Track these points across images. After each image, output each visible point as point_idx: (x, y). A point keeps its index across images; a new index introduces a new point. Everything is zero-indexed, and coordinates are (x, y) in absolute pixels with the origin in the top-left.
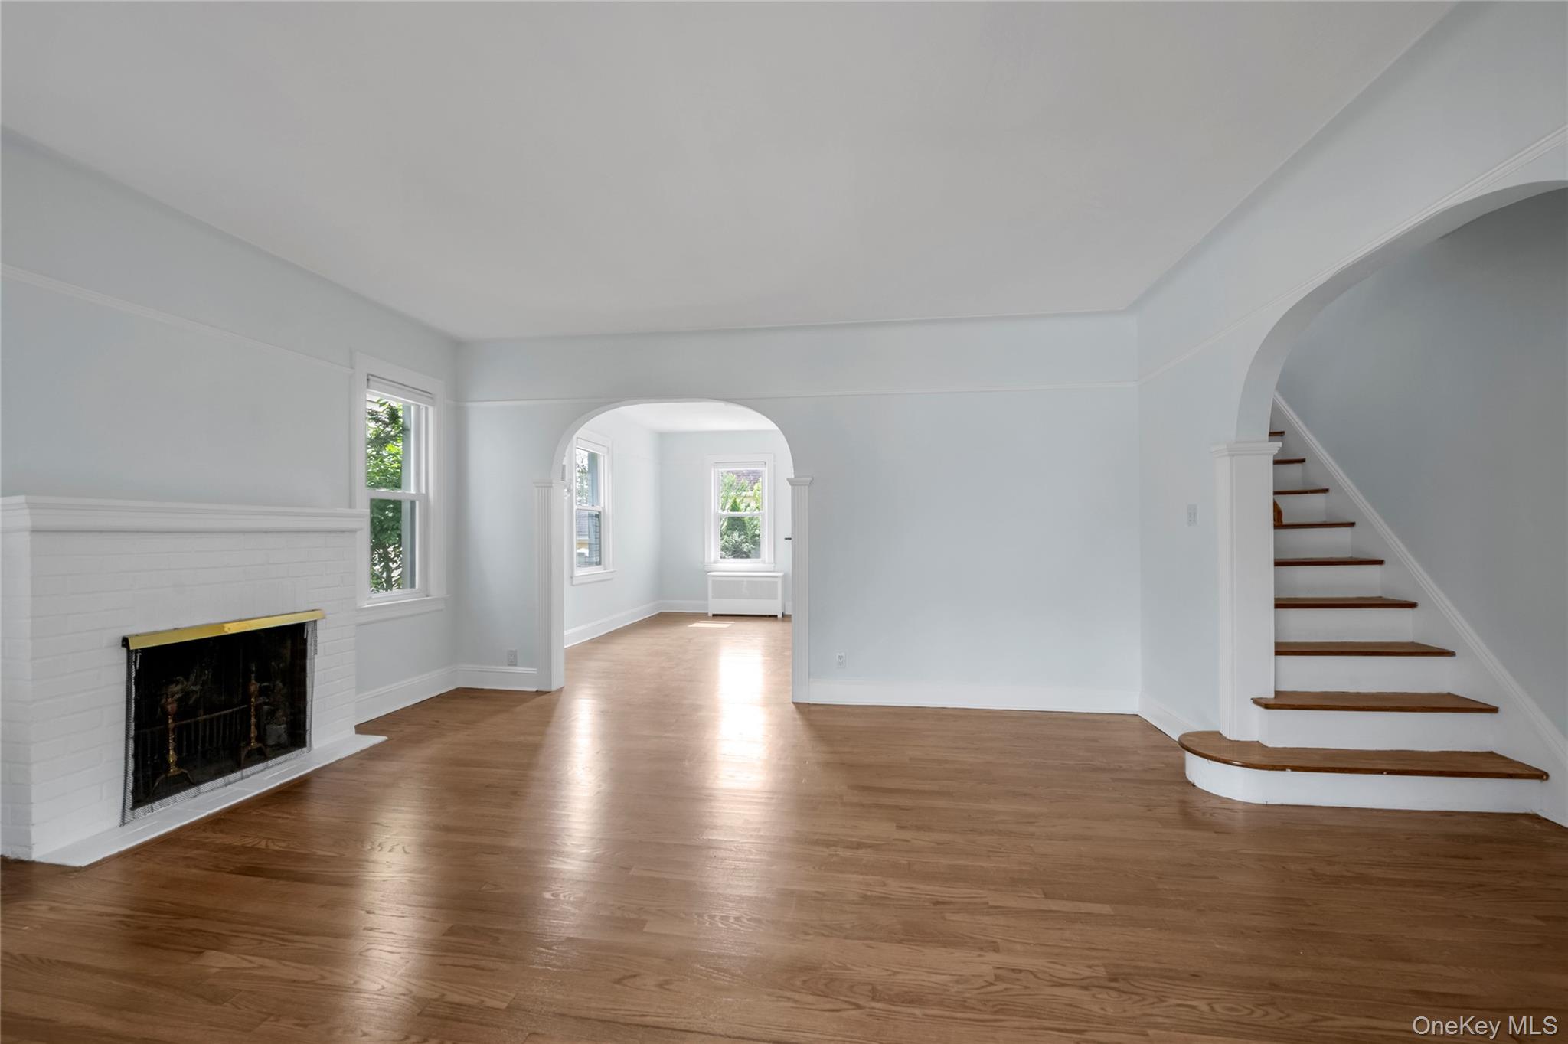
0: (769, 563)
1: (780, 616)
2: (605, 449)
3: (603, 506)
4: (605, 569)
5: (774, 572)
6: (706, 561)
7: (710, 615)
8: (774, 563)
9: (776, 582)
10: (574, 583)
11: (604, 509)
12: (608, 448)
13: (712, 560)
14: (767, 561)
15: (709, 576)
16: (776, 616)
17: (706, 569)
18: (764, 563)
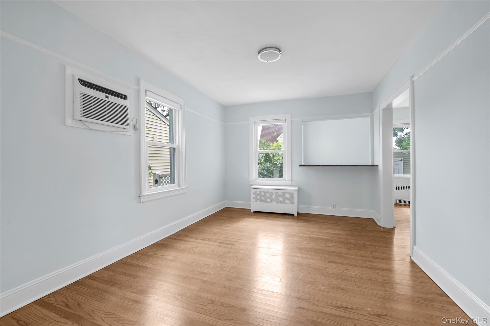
0: (288, 181)
1: (296, 215)
2: (179, 106)
3: (177, 144)
4: (180, 187)
5: (291, 186)
6: (250, 179)
7: (252, 211)
8: (291, 181)
9: (294, 193)
10: (142, 201)
11: (178, 146)
12: (181, 105)
13: (254, 178)
14: (286, 179)
15: (252, 188)
16: (293, 215)
17: (251, 183)
18: (285, 181)
